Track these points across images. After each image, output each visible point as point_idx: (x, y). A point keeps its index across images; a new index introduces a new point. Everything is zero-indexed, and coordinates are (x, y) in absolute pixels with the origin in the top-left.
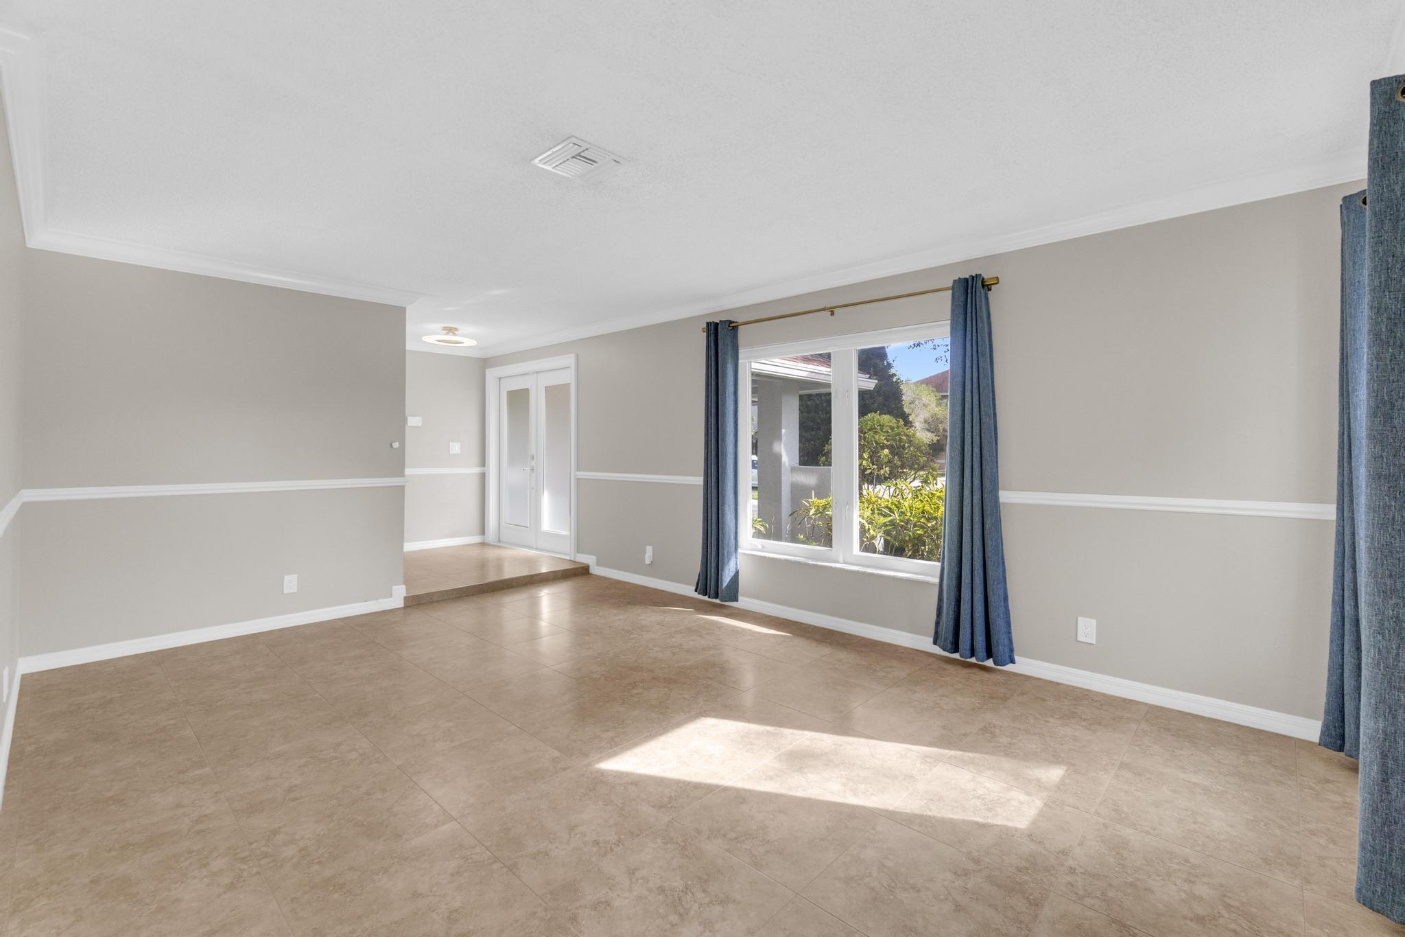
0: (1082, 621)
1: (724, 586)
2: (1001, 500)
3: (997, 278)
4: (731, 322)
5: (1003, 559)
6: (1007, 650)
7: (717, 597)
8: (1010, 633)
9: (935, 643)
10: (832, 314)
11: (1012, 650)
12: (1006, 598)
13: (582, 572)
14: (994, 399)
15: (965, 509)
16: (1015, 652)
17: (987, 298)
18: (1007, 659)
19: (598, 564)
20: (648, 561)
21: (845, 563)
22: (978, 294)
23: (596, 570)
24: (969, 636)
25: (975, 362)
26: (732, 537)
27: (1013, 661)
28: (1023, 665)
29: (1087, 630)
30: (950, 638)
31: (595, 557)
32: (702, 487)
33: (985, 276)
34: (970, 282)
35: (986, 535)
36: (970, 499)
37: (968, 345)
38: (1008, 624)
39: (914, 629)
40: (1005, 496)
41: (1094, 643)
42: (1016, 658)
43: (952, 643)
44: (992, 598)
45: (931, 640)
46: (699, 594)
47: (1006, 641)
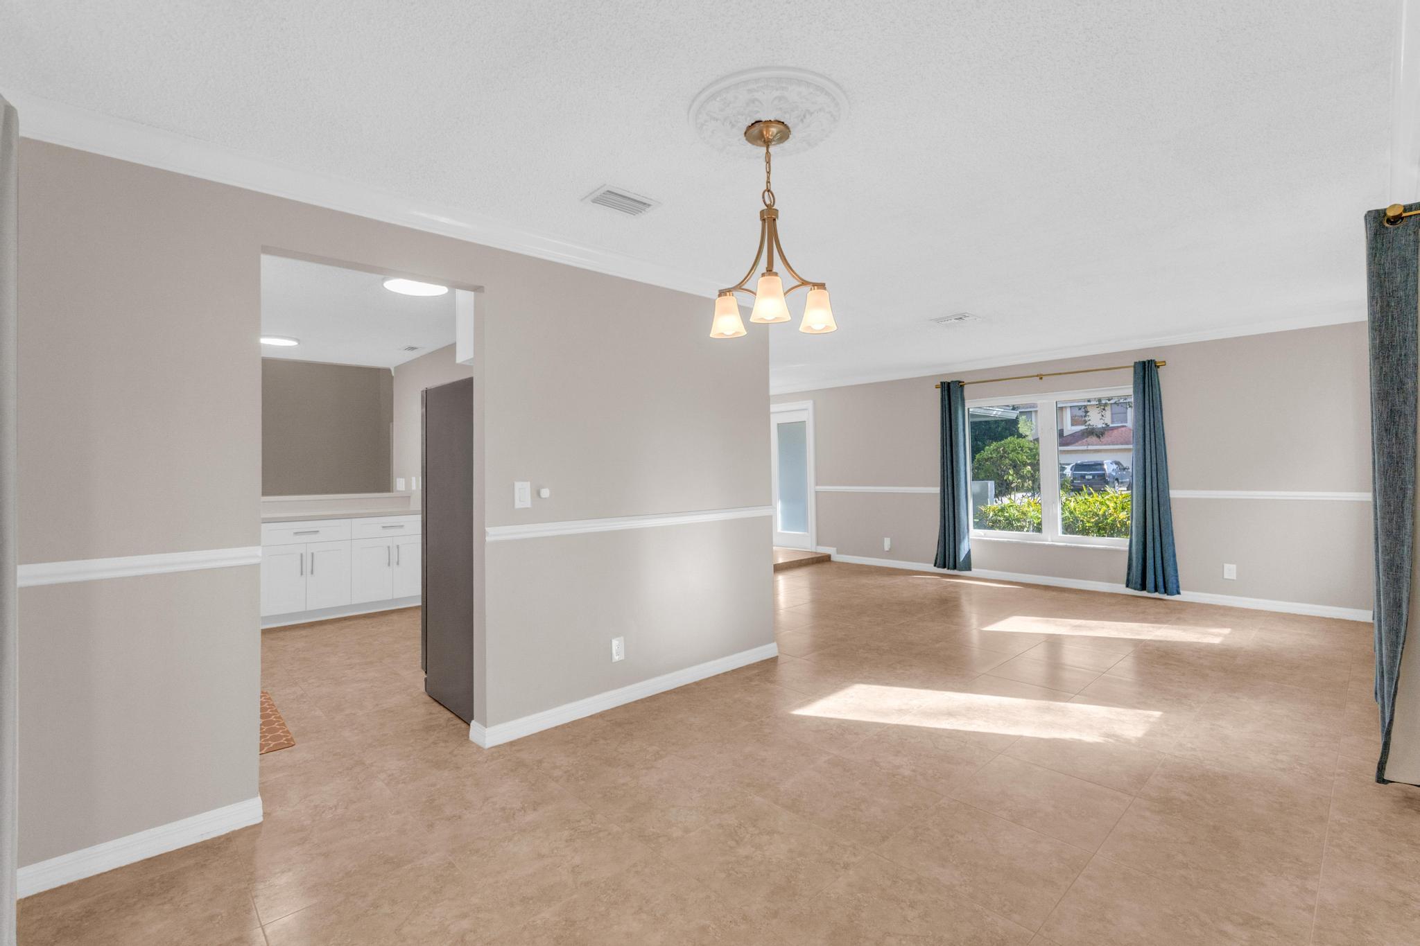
0: (1227, 566)
1: (961, 560)
2: (1171, 496)
3: (1164, 362)
4: (960, 382)
5: (1172, 532)
6: (1175, 586)
7: (955, 568)
8: (1177, 576)
9: (1127, 586)
10: (1041, 378)
11: (1178, 587)
12: (1174, 556)
13: (825, 559)
14: (1164, 434)
15: (1147, 502)
16: (1180, 589)
17: (1157, 373)
18: (1175, 591)
19: (838, 552)
20: (887, 548)
21: (1052, 541)
22: (1153, 372)
23: (836, 557)
24: (1153, 580)
25: (1151, 412)
26: (966, 528)
27: (1179, 593)
28: (1185, 596)
29: (1230, 571)
30: (1139, 581)
31: (835, 549)
32: (939, 495)
33: (1157, 360)
34: (1147, 364)
35: (1161, 517)
36: (1151, 496)
37: (1147, 402)
38: (1176, 571)
39: (1111, 579)
40: (1174, 494)
41: (1235, 578)
42: (1181, 592)
43: (1141, 585)
44: (1166, 556)
45: (1125, 585)
46: (938, 567)
47: (1175, 581)
